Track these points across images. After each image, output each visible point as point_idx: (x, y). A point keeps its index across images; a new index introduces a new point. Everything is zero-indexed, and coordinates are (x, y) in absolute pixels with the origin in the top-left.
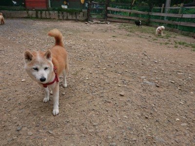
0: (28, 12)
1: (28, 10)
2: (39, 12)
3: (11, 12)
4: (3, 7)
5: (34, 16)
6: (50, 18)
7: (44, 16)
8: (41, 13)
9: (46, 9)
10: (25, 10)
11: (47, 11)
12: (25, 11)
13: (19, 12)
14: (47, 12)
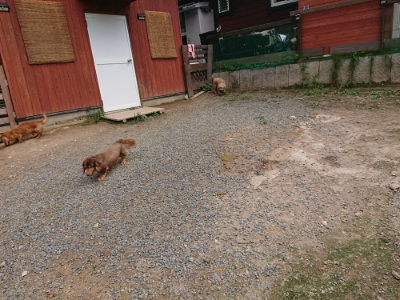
0: (303, 70)
1: (308, 60)
2: (346, 63)
3: (256, 72)
4: (240, 61)
5: (325, 78)
6: (388, 83)
7: (361, 74)
8: (352, 67)
9: (375, 46)
10: (296, 62)
11: (377, 53)
12: (297, 66)
13: (278, 69)
14: (378, 59)
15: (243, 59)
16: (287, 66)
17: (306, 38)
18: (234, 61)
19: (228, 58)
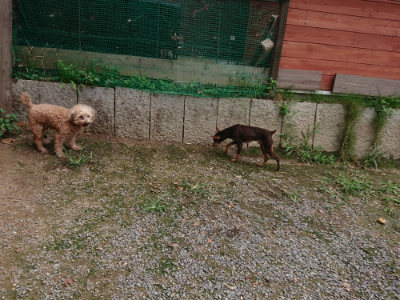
0: (282, 113)
1: (288, 94)
2: (367, 115)
3: (165, 102)
4: (113, 61)
5: (325, 141)
7: (389, 141)
8: (377, 124)
10: (265, 94)
15: (123, 57)
16: (245, 101)
17: (289, 46)
18: (94, 57)
19: (71, 44)
